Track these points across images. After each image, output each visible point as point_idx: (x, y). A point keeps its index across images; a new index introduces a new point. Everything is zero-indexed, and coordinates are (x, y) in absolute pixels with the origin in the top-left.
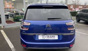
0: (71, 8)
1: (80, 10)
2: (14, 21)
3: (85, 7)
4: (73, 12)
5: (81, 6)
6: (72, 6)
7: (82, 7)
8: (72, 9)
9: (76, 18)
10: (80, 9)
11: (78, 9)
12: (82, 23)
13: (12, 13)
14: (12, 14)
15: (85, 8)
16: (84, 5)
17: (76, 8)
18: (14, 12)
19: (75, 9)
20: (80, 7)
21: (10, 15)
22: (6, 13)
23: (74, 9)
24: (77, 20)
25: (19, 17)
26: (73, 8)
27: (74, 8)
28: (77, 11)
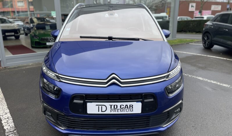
0: (191, 9)
1: (213, 16)
2: (32, 47)
3: (228, 7)
4: (194, 21)
5: (217, 4)
6: (194, 5)
7: (219, 8)
8: (192, 12)
9: (203, 39)
10: (214, 13)
11: (210, 12)
12: (218, 53)
13: (27, 23)
14: (27, 26)
15: (228, 10)
16: (225, 3)
17: (204, 12)
18: (35, 20)
19: (200, 12)
20: (214, 8)
21: (24, 30)
22: (13, 25)
23: (197, 14)
24: (205, 43)
25: (44, 35)
26: (196, 9)
27: (198, 12)
28: (205, 18)
